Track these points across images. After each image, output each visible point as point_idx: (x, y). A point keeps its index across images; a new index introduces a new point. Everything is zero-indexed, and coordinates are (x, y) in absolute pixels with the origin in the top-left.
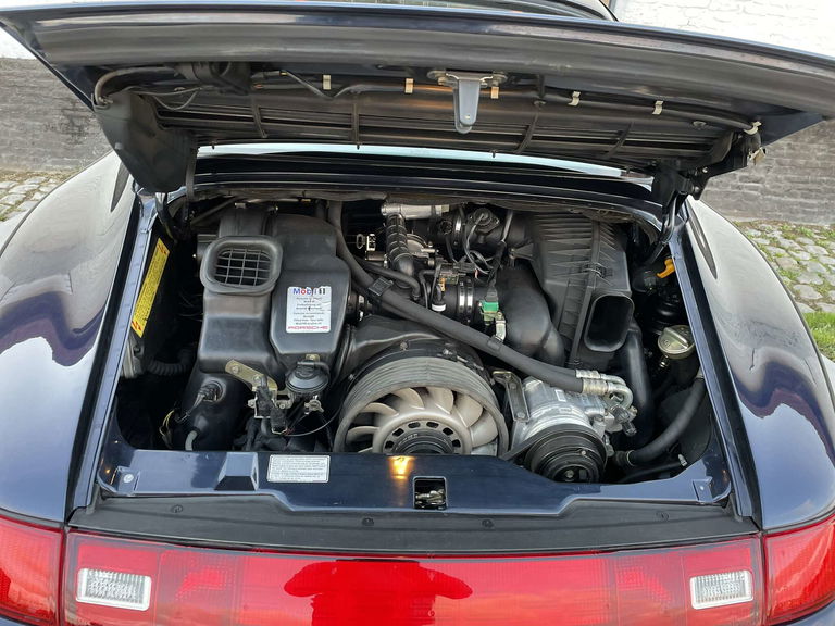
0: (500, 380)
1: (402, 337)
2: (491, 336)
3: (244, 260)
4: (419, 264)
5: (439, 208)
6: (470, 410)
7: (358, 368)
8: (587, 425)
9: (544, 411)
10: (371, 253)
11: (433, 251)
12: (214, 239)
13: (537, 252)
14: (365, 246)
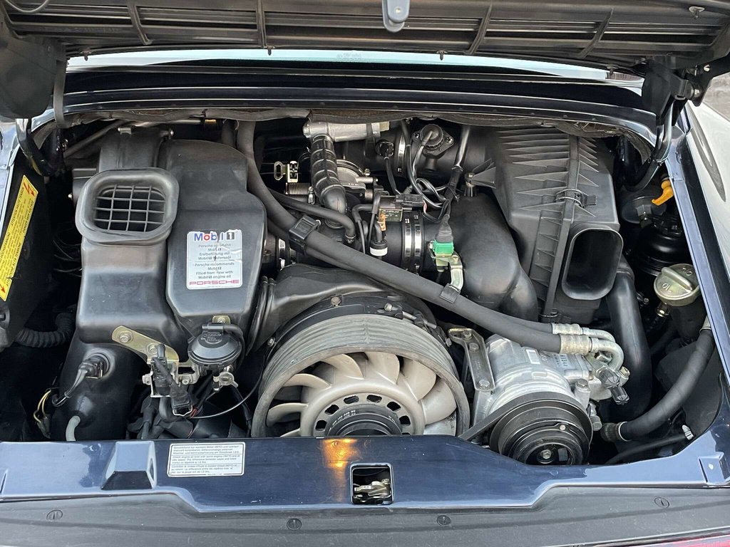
0: (458, 340)
1: (333, 289)
2: (444, 285)
3: (131, 200)
4: (353, 198)
5: (377, 128)
6: (421, 378)
7: (280, 330)
8: (567, 393)
9: (513, 377)
10: (293, 186)
11: (370, 180)
12: (92, 174)
13: (501, 177)
14: (285, 177)
